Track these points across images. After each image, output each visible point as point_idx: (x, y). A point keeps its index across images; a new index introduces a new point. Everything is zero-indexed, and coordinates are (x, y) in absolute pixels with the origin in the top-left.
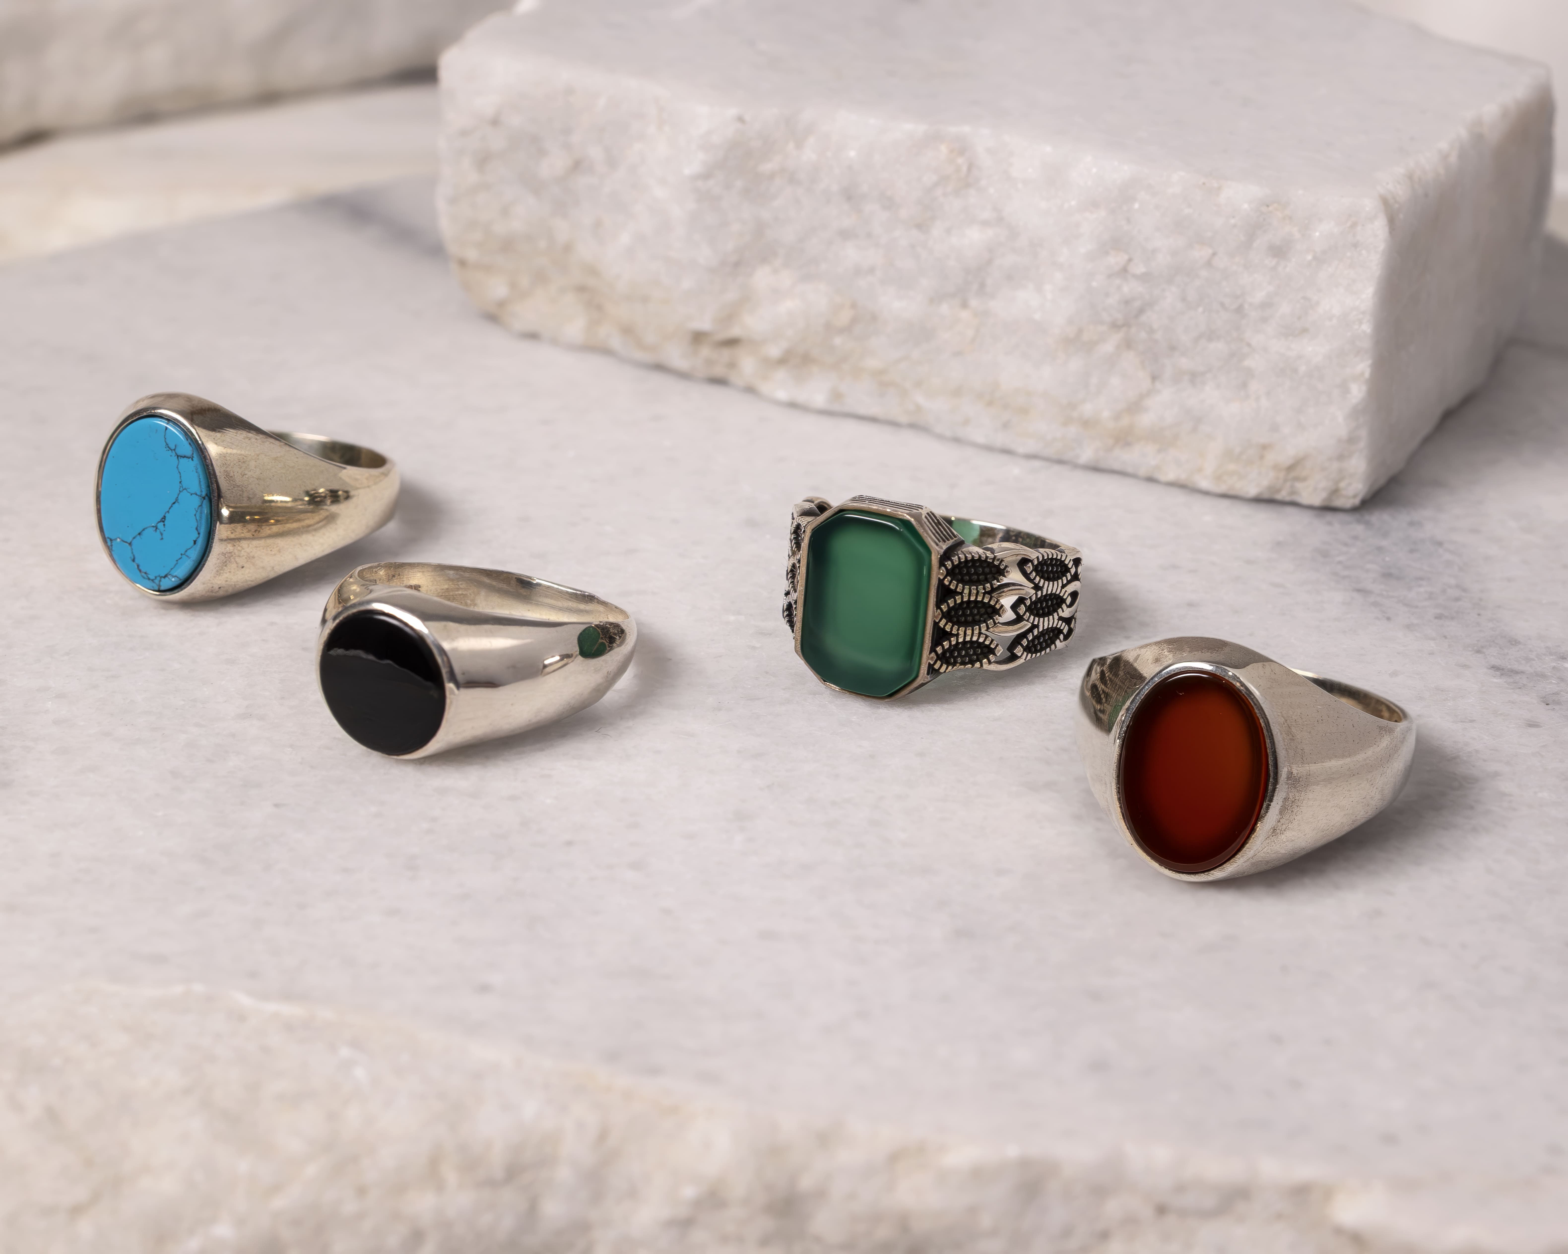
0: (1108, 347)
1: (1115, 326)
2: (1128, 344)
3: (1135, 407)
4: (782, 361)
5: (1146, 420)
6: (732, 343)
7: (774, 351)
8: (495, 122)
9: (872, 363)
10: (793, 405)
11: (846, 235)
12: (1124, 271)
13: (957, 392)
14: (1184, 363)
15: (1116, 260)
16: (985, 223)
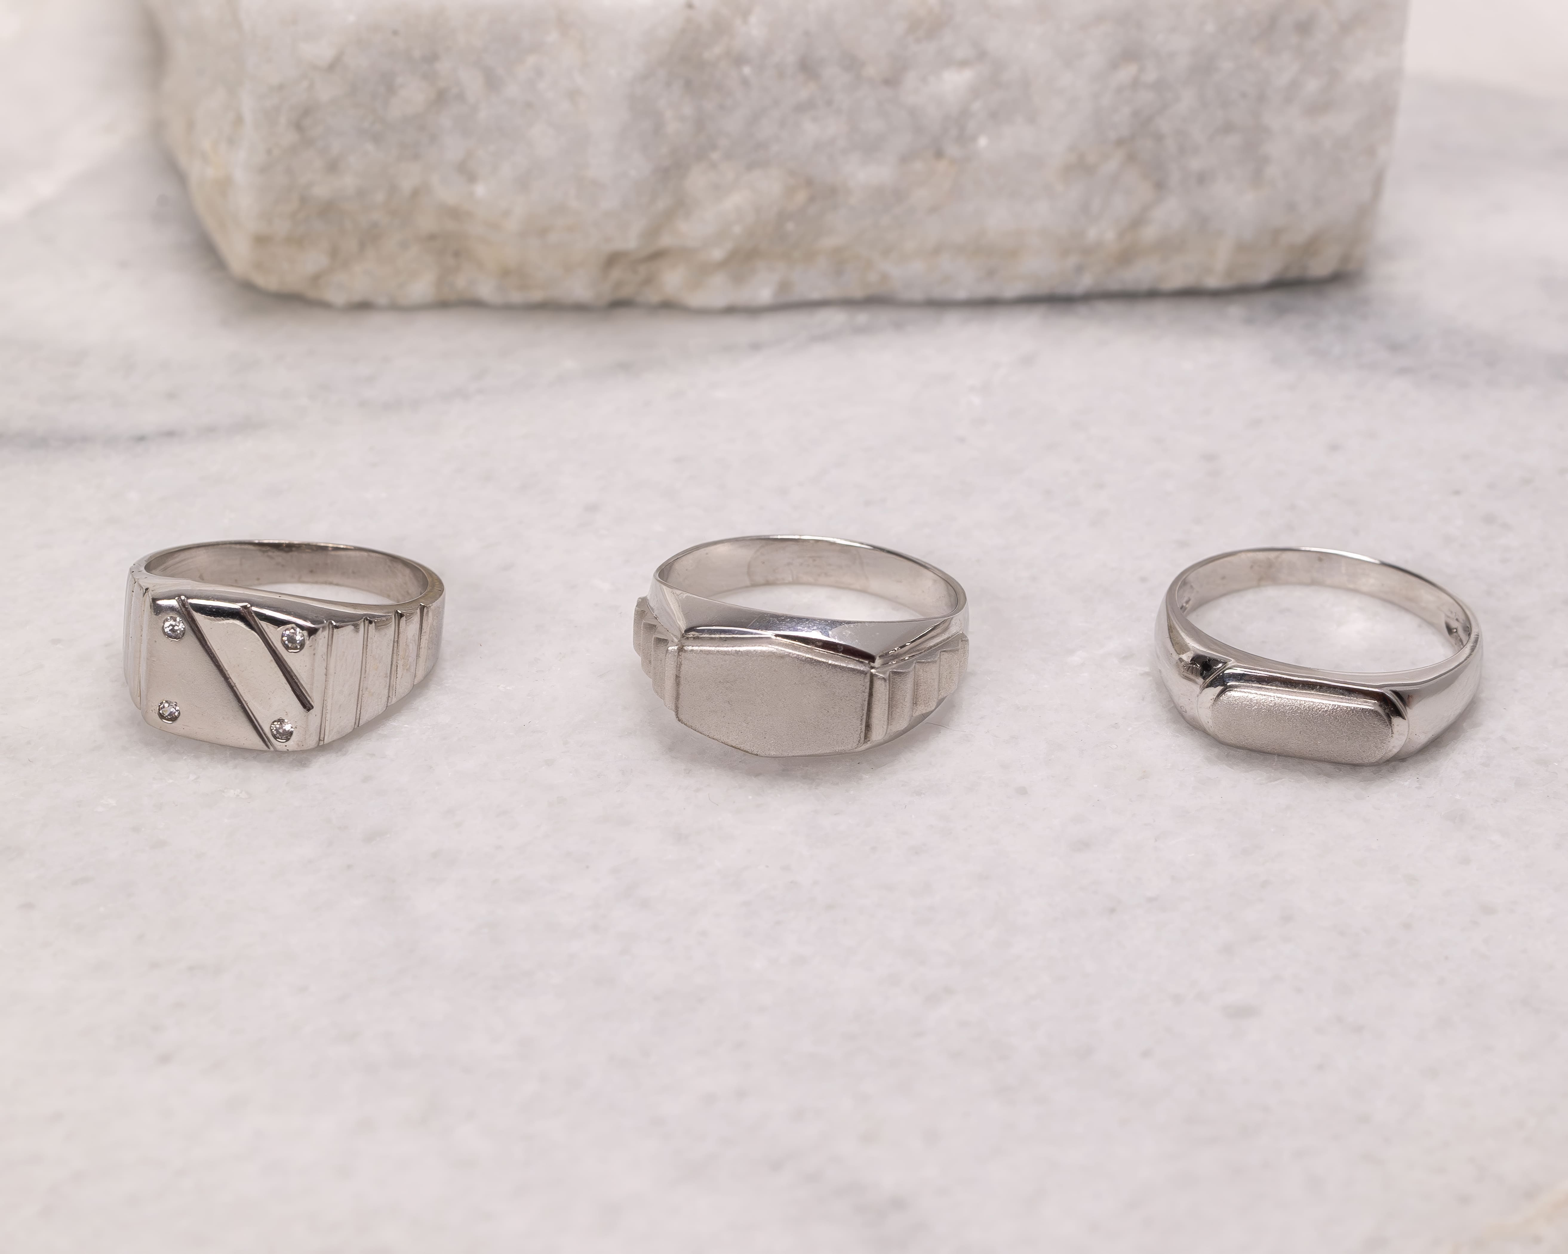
0: (1112, 166)
1: (1120, 142)
2: (1131, 158)
3: (1137, 222)
4: (723, 264)
5: (1150, 233)
6: (657, 255)
7: (717, 254)
8: (332, 67)
9: (829, 242)
10: (731, 310)
11: (802, 108)
12: (1136, 84)
13: (937, 251)
14: (1195, 164)
15: (1126, 73)
16: (964, 64)
